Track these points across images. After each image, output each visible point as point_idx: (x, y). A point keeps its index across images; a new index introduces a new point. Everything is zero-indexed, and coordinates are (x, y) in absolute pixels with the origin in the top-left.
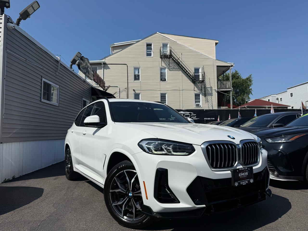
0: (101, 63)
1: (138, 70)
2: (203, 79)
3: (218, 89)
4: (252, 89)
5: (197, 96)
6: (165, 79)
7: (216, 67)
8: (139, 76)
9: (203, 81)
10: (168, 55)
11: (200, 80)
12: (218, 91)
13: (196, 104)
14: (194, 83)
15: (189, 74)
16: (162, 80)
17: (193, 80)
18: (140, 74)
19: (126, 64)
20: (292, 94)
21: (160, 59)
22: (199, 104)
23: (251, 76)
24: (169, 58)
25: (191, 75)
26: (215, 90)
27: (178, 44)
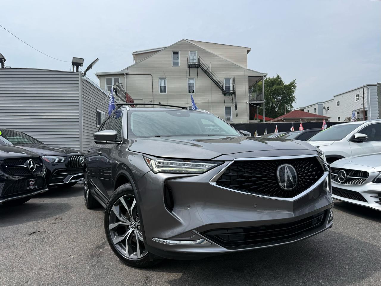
0: (123, 73)
1: (164, 81)
2: (234, 90)
3: (249, 101)
4: (295, 97)
5: (228, 109)
6: (194, 91)
7: (248, 77)
8: (165, 87)
9: (234, 93)
10: (196, 65)
11: (231, 91)
12: (249, 103)
13: (227, 118)
14: (224, 95)
15: (219, 85)
16: (190, 92)
17: (223, 92)
18: (166, 85)
19: (151, 75)
20: (338, 102)
21: (188, 69)
22: (230, 118)
23: (295, 81)
24: (198, 68)
25: (221, 87)
26: (247, 102)
27: (207, 52)
